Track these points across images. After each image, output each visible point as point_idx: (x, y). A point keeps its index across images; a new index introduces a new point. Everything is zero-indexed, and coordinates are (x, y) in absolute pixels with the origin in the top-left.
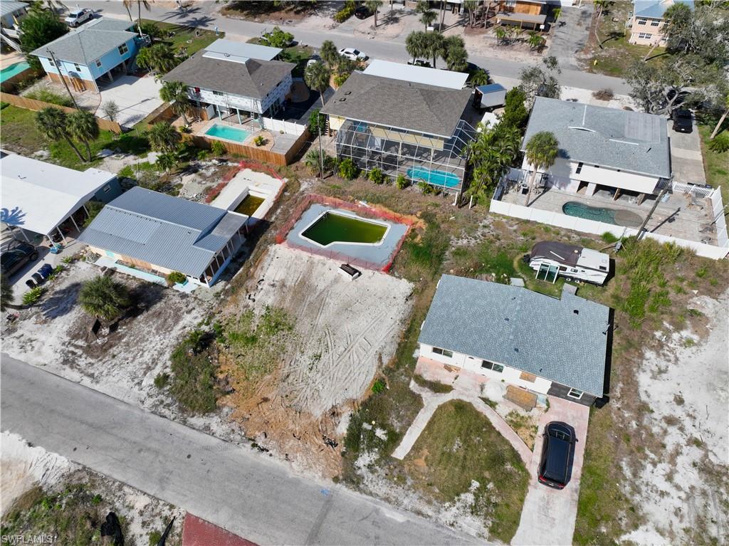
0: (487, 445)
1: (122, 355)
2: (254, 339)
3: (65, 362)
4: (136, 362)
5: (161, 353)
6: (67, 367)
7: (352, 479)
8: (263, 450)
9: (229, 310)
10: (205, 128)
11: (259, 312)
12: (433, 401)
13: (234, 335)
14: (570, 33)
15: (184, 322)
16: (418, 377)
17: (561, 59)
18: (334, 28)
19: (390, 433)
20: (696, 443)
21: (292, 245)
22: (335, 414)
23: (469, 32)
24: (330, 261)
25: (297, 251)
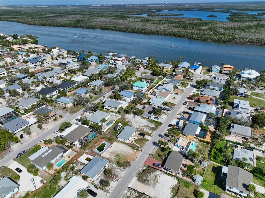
1: (118, 173)
2: (120, 158)
3: (117, 181)
5: (119, 168)
7: (141, 150)
8: (137, 158)
9: (113, 161)
10: (56, 167)
11: (115, 157)
12: (134, 142)
13: (118, 160)
14: (59, 112)
15: (114, 166)
16: (130, 143)
17: (67, 116)
18: (22, 144)
19: (137, 147)
20: (142, 126)
21: (102, 153)
22: (133, 151)
23: (46, 124)
24: (108, 149)
25: (104, 153)
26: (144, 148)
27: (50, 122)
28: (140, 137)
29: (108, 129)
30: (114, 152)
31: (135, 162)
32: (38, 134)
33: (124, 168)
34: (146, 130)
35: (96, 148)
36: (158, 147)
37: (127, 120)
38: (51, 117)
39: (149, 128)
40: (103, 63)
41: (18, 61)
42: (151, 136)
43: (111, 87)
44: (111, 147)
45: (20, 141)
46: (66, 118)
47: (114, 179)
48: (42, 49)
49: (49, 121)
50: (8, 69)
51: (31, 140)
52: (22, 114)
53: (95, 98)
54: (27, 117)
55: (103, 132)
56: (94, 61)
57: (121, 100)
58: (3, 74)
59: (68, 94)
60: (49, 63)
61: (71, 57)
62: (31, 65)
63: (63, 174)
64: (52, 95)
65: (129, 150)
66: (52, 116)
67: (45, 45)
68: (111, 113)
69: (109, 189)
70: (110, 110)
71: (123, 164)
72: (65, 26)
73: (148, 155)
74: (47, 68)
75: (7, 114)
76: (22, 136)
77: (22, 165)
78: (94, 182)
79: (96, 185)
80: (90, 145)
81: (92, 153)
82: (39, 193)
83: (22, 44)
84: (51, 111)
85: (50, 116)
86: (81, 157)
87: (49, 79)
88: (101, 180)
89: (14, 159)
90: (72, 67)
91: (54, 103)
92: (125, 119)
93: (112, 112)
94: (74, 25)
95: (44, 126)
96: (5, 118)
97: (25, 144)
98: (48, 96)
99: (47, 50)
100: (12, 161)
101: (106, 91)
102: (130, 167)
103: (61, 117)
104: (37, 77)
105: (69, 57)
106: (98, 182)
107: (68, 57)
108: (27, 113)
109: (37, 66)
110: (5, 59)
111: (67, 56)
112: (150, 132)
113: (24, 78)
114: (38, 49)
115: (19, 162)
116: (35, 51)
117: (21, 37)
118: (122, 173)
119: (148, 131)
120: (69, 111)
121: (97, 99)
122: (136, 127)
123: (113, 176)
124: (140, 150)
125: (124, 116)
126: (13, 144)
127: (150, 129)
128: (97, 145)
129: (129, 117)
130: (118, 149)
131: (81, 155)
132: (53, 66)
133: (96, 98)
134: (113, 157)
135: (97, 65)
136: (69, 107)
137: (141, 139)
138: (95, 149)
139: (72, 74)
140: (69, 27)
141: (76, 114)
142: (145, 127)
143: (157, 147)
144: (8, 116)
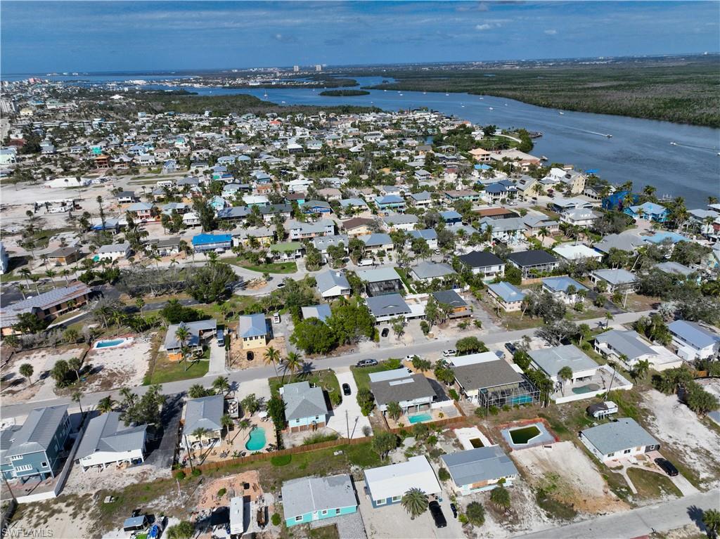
0: (650, 475)
1: (525, 517)
2: (554, 486)
3: (511, 531)
4: (532, 515)
5: (536, 508)
6: (514, 532)
7: (635, 506)
8: (605, 514)
9: (533, 482)
10: (406, 420)
11: (543, 477)
12: (623, 472)
13: (547, 489)
14: (480, 314)
15: (526, 495)
16: (611, 468)
17: (492, 328)
18: (379, 346)
19: (626, 488)
20: (685, 446)
21: (517, 449)
22: (606, 493)
23: (441, 328)
24: (537, 448)
25: (522, 450)
26: (648, 505)
27: (449, 327)
28: (655, 471)
29: (570, 402)
30: (550, 463)
31: (590, 521)
32: (414, 341)
33: (549, 516)
34: (692, 461)
35: (510, 430)
36: (702, 530)
37: (643, 405)
38: (457, 318)
39: (707, 461)
40: (677, 228)
41: (465, 183)
42: (699, 488)
43: (656, 300)
44: (551, 447)
45: (378, 340)
46: (487, 331)
47: (506, 523)
48: (529, 164)
49: (450, 324)
50: (437, 196)
51: (395, 347)
52: (411, 291)
53: (587, 313)
54: (415, 300)
55: (554, 402)
56: (650, 217)
57: (664, 344)
58: (425, 204)
59: (525, 280)
60: (526, 200)
61: (589, 196)
62: (485, 196)
63: (409, 442)
64: (488, 272)
65: (595, 483)
66: (460, 317)
67: (544, 158)
68: (606, 367)
69: (479, 534)
70: (609, 358)
71: (554, 506)
72: (625, 115)
73: (648, 532)
74: (516, 209)
75: (387, 282)
76: (385, 332)
77: (357, 383)
78: (456, 496)
79: (458, 506)
80: (502, 414)
81: (494, 435)
82: (352, 449)
83: (495, 149)
84: (463, 303)
85: (457, 314)
86: (464, 430)
87: (504, 236)
88: (474, 503)
89: (352, 368)
90: (573, 221)
91: (482, 291)
92: (641, 400)
93: (612, 365)
94: (654, 112)
95: (434, 330)
96: (380, 287)
97: (382, 349)
98: (476, 271)
99: (540, 168)
100: (348, 368)
101: (633, 307)
102: (568, 526)
103: (478, 325)
104: (480, 225)
105: (586, 194)
106: (467, 504)
107: (583, 193)
108: (419, 293)
109: (496, 202)
110: (446, 174)
111: (580, 192)
112: (703, 476)
113: (455, 220)
114: (521, 164)
115: (356, 376)
116: (512, 166)
117: (502, 134)
118: (536, 521)
119: (698, 467)
120: (503, 320)
121: (593, 318)
122: (663, 436)
123: (507, 513)
124: (630, 504)
125: (642, 391)
126: (365, 341)
127: (709, 467)
128: (518, 425)
129: (656, 400)
130: (564, 461)
131: (467, 426)
132: (531, 208)
133: (591, 315)
134: (537, 473)
135: (653, 230)
136: (508, 310)
137: (657, 477)
138: (507, 430)
139: (565, 239)
140: (637, 117)
141: (515, 332)
142: (696, 451)
143: (698, 529)
144: (386, 286)
